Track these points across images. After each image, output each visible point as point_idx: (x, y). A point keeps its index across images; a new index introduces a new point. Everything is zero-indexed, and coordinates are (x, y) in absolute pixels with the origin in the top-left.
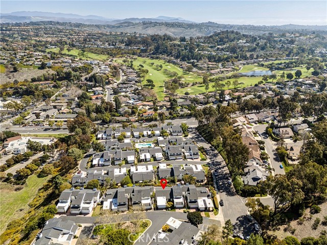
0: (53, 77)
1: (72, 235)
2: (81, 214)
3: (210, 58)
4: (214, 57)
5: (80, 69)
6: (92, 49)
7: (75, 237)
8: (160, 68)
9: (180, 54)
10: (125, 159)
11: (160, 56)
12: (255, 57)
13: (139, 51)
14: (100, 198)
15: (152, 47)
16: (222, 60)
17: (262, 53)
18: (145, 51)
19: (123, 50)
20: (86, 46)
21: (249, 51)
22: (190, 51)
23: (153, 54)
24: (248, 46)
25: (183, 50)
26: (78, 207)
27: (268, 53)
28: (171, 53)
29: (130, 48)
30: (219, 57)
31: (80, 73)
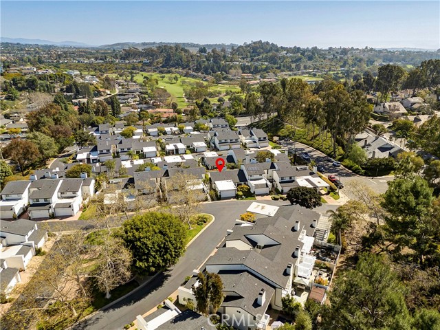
0: (6, 86)
1: (30, 246)
2: (53, 216)
3: (244, 68)
4: (249, 68)
5: (50, 77)
6: (70, 65)
7: (38, 252)
8: (174, 81)
9: (200, 66)
10: (138, 152)
11: (173, 69)
12: (302, 68)
13: (140, 65)
14: (96, 191)
15: (161, 60)
16: (259, 72)
17: (309, 63)
18: (150, 64)
19: (116, 64)
20: (61, 62)
21: (292, 62)
22: (215, 62)
23: (162, 67)
24: (291, 56)
25: (204, 62)
26: (47, 204)
27: (318, 64)
28: (188, 66)
29: (127, 62)
30: (256, 67)
31: (52, 83)
